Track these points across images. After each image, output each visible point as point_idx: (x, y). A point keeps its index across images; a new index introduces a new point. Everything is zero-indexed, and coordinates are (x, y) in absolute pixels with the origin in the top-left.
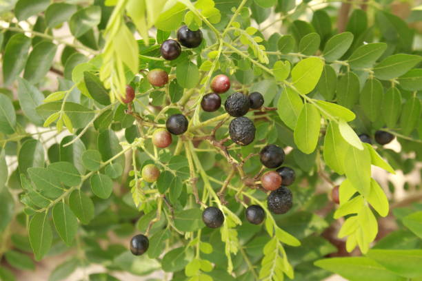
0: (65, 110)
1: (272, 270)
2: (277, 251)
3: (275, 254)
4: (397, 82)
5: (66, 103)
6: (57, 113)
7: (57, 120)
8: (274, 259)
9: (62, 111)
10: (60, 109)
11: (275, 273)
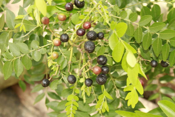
0: (23, 22)
1: (101, 106)
2: (104, 99)
3: (103, 100)
4: (169, 41)
5: (24, 20)
6: (20, 24)
7: (20, 26)
8: (102, 102)
9: (22, 23)
10: (21, 22)
11: (102, 107)
